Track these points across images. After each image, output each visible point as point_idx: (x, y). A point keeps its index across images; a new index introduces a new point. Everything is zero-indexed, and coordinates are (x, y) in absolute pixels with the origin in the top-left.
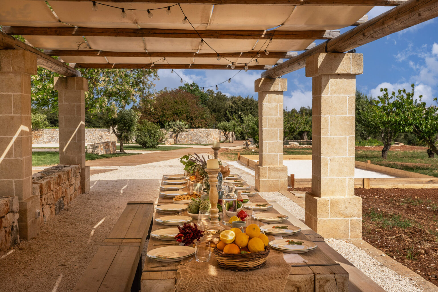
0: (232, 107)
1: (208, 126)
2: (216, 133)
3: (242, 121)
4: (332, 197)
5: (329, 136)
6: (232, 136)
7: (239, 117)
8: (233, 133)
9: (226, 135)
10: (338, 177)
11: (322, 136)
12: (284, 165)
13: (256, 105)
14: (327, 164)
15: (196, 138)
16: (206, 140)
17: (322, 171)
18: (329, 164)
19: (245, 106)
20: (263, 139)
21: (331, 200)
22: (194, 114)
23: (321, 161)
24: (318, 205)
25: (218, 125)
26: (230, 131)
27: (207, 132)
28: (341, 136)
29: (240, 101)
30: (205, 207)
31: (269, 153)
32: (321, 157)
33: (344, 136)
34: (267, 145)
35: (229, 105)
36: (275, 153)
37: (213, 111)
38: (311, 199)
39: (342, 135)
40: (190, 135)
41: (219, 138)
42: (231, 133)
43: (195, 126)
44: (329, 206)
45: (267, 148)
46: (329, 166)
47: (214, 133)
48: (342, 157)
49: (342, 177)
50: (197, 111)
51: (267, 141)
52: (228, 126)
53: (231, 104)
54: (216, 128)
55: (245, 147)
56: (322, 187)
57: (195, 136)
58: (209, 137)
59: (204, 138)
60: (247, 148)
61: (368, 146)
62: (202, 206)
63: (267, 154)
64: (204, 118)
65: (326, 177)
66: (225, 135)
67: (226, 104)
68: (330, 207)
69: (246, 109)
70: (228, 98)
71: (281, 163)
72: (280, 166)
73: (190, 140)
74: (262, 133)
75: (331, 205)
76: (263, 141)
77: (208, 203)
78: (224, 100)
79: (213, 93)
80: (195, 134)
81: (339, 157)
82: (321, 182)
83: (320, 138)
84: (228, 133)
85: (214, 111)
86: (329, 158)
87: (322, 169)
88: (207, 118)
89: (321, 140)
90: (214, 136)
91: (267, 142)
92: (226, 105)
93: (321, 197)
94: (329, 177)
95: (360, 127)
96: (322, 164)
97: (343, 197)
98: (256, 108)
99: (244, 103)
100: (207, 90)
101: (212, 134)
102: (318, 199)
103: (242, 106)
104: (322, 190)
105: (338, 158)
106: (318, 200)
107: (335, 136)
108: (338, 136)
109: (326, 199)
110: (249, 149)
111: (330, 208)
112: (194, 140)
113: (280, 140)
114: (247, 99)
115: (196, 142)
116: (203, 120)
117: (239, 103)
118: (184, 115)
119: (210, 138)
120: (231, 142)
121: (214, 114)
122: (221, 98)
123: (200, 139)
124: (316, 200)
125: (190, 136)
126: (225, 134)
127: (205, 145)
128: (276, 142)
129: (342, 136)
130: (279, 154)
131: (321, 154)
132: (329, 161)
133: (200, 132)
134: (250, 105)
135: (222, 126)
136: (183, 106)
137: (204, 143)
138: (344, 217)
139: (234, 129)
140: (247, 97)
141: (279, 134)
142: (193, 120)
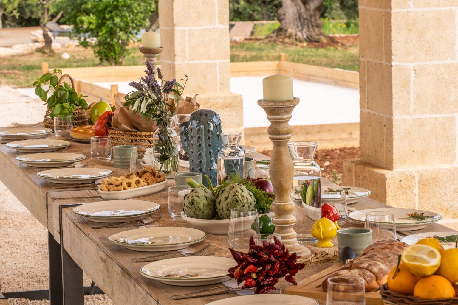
4: (421, 168)
5: (412, 9)
10: (435, 116)
11: (395, 10)
12: (231, 91)
14: (406, 84)
17: (394, 102)
18: (412, 82)
20: (175, 21)
21: (421, 176)
23: (393, 76)
24: (387, 189)
28: (440, 9)
30: (237, 201)
31: (193, 59)
32: (393, 63)
33: (448, 8)
34: (187, 38)
36: (209, 58)
38: (366, 175)
39: (444, 6)
44: (416, 191)
45: (187, 45)
46: (412, 86)
48: (443, 62)
49: (445, 115)
51: (186, 28)
55: (43, 48)
56: (394, 143)
60: (46, 51)
62: (226, 198)
63: (187, 62)
65: (405, 117)
68: (417, 194)
71: (225, 85)
72: (223, 95)
74: (172, 5)
75: (419, 188)
76: (176, 28)
77: (242, 190)
81: (436, 62)
82: (394, 130)
83: (390, 14)
86: (411, 66)
87: (395, 96)
89: (393, 20)
91: (185, 31)
93: (395, 170)
94: (413, 117)
96: (395, 82)
97: (448, 166)
102: (388, 174)
104: (395, 151)
105: (434, 65)
106: (388, 176)
107: (427, 9)
108: (434, 9)
109: (408, 174)
110: (52, 51)
111: (417, 196)
113: (220, 23)
124: (383, 178)
128: (210, 30)
129: (444, 9)
130: (218, 61)
131: (393, 57)
132: (413, 74)
138: (453, 218)
141: (216, 6)
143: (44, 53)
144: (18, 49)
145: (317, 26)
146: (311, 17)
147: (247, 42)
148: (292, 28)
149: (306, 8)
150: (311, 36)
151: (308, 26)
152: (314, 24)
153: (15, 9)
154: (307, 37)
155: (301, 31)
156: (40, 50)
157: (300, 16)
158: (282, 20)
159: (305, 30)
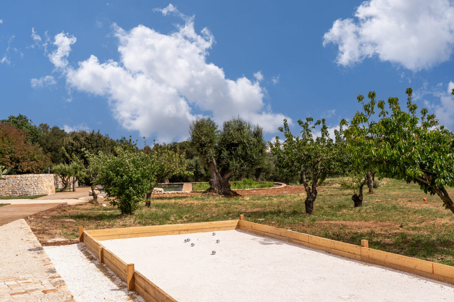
0: (72, 145)
1: (41, 169)
2: (50, 179)
3: (86, 163)
6: (74, 183)
7: (83, 157)
8: (74, 178)
9: (65, 181)
13: (104, 141)
15: (20, 187)
16: (35, 189)
19: (89, 144)
22: (21, 155)
25: (53, 168)
26: (70, 176)
27: (36, 178)
29: (83, 137)
35: (69, 142)
37: (48, 150)
40: (10, 184)
41: (54, 186)
42: (72, 178)
43: (23, 170)
47: (46, 180)
50: (25, 150)
52: (67, 170)
53: (72, 141)
54: (51, 173)
55: (92, 201)
57: (19, 185)
58: (40, 185)
59: (32, 187)
60: (94, 202)
61: (249, 189)
64: (34, 160)
66: (63, 182)
67: (65, 141)
69: (91, 146)
70: (67, 134)
73: (11, 190)
78: (62, 136)
79: (48, 127)
80: (18, 182)
84: (67, 180)
85: (50, 150)
88: (39, 159)
90: (47, 183)
92: (64, 143)
95: (247, 167)
98: (104, 145)
99: (88, 139)
100: (40, 125)
101: (43, 181)
103: (85, 143)
110: (97, 202)
112: (17, 190)
114: (92, 135)
115: (19, 192)
116: (34, 162)
117: (82, 139)
118: (6, 156)
119: (41, 187)
120: (72, 190)
121: (49, 154)
122: (58, 133)
123: (25, 188)
125: (11, 186)
126: (63, 180)
127: (32, 198)
133: (26, 178)
134: (96, 141)
135: (60, 170)
136: (5, 145)
137: (32, 194)
139: (76, 172)
140: (92, 132)
142: (20, 162)
143: (93, 203)
144: (81, 200)
145: (228, 187)
146: (225, 182)
147: (192, 193)
148: (216, 188)
149: (223, 178)
150: (225, 191)
151: (224, 187)
152: (227, 186)
153: (83, 179)
154: (224, 192)
155: (221, 189)
156: (91, 202)
157: (220, 182)
158: (212, 184)
159: (222, 189)
